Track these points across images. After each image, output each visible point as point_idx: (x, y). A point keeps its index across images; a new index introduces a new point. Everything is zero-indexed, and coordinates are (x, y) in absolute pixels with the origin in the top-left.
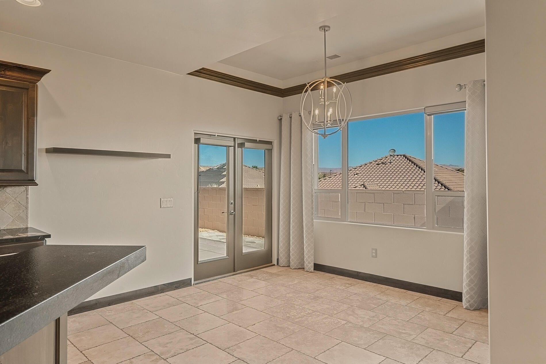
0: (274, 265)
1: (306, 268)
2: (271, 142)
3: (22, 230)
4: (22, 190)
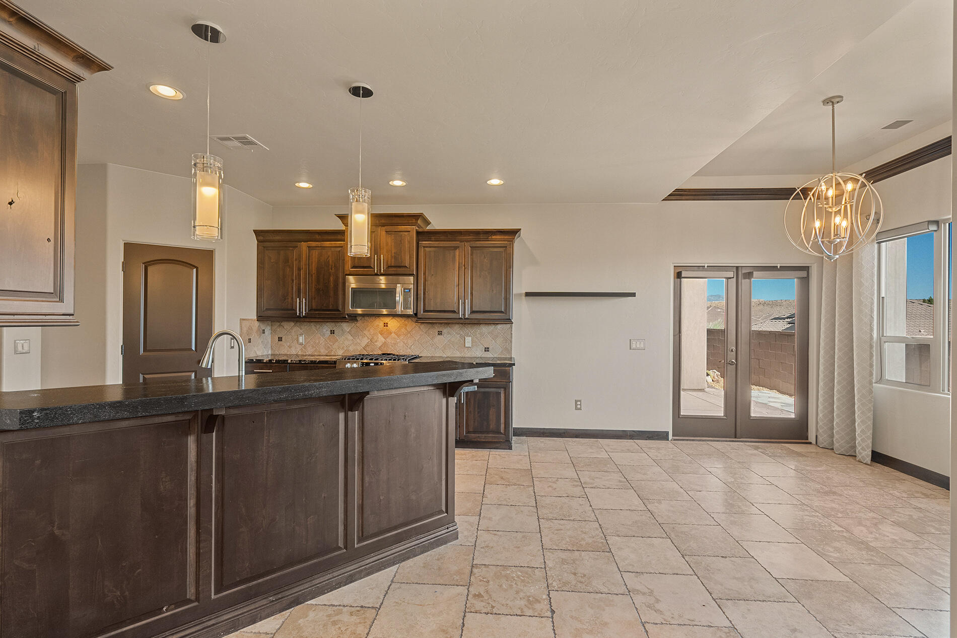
0: (810, 443)
1: (859, 457)
2: (808, 267)
3: (508, 359)
4: (508, 327)
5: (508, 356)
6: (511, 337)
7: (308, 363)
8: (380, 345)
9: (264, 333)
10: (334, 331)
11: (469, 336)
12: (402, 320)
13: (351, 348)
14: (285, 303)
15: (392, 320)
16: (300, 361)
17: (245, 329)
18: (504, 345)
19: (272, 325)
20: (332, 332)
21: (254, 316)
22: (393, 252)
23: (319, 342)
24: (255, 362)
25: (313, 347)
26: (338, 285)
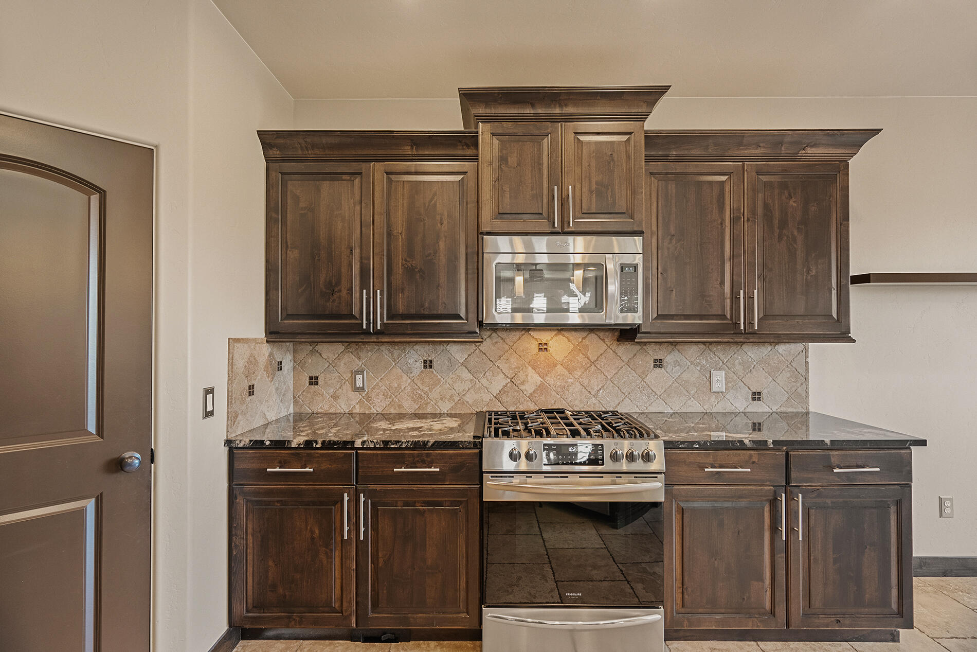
3: (800, 415)
4: (801, 349)
5: (800, 410)
6: (807, 370)
7: (407, 448)
8: (532, 391)
9: (280, 369)
10: (431, 361)
11: (720, 369)
12: (577, 337)
13: (469, 398)
14: (334, 301)
15: (555, 338)
16: (386, 443)
17: (240, 364)
18: (793, 386)
19: (295, 351)
20: (428, 364)
21: (261, 334)
22: (594, 180)
23: (399, 385)
24: (268, 448)
25: (386, 396)
26: (456, 258)
